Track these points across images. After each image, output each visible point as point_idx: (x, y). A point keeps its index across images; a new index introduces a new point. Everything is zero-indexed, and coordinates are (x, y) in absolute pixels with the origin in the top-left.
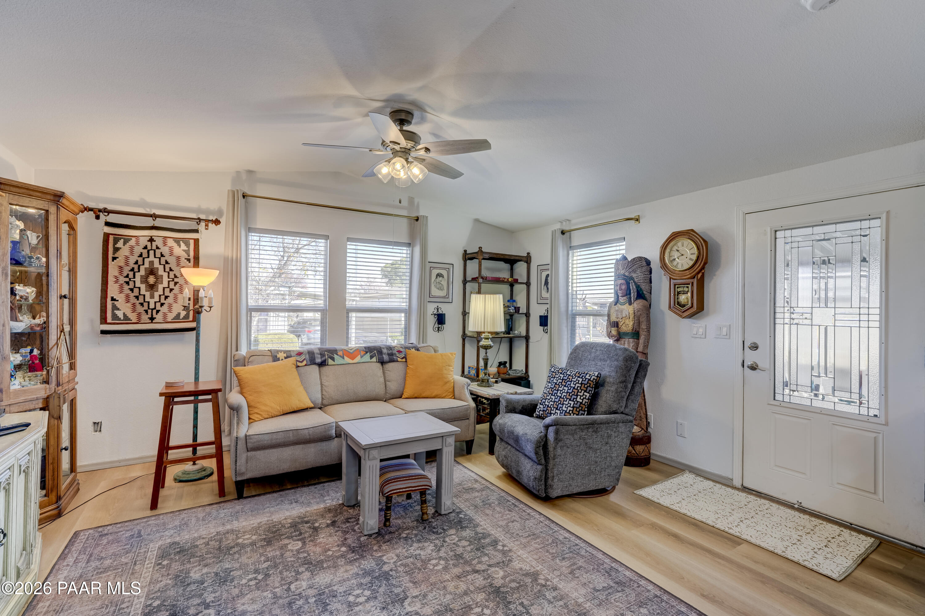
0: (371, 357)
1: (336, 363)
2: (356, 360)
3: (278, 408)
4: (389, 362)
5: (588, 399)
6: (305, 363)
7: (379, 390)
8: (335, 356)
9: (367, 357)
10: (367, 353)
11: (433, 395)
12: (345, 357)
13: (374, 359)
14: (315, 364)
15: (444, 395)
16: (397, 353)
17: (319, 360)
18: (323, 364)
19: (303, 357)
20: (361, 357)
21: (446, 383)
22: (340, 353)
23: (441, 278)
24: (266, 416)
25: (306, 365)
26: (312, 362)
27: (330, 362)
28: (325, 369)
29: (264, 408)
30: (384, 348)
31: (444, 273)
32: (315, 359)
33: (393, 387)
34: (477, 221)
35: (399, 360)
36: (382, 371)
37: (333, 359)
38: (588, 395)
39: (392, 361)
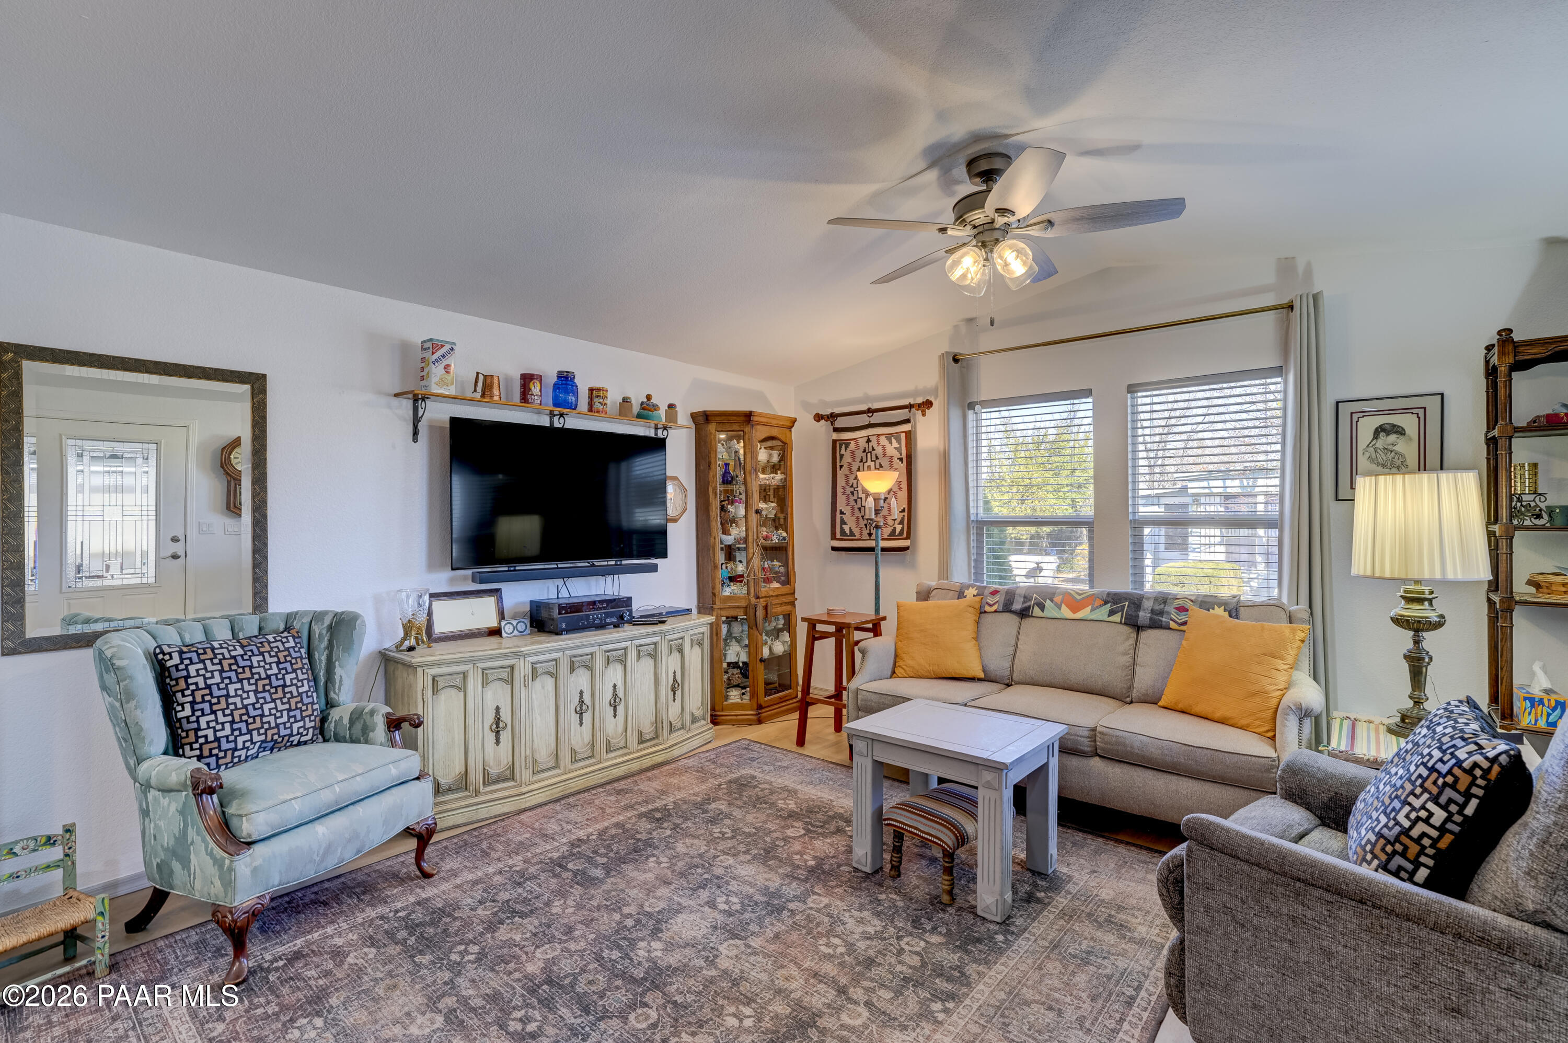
0: (1112, 613)
1: (1047, 613)
2: (1079, 615)
3: (928, 667)
4: (1150, 627)
6: (995, 607)
7: (1114, 677)
8: (1048, 603)
9: (1102, 613)
10: (1106, 603)
11: (1217, 715)
12: (1063, 606)
13: (1117, 618)
14: (1010, 611)
15: (1244, 722)
16: (1173, 611)
17: (1017, 606)
18: (1024, 614)
19: (997, 598)
20: (1092, 610)
21: (1254, 694)
22: (1058, 599)
23: (1393, 438)
24: (911, 674)
25: (996, 611)
26: (1007, 608)
27: (1037, 611)
28: (1027, 622)
29: (910, 662)
30: (1148, 599)
31: (1409, 423)
32: (1012, 603)
33: (1144, 679)
35: (1172, 625)
36: (1132, 641)
37: (1042, 608)
39: (1155, 625)
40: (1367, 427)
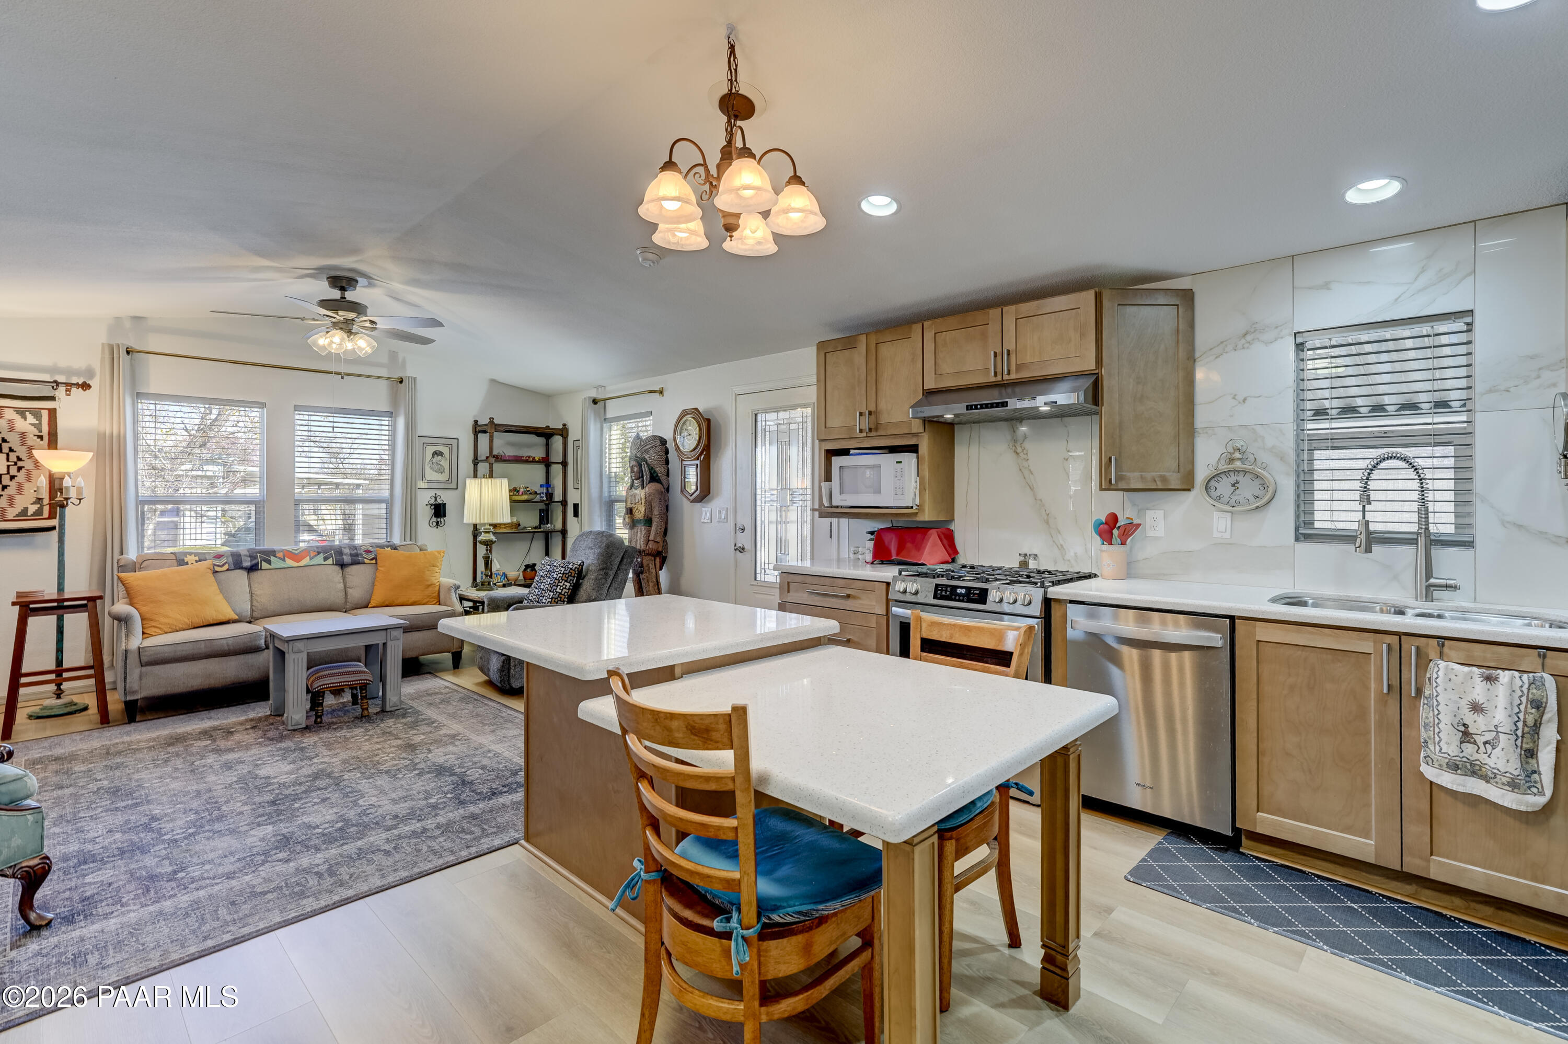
0: (325, 559)
1: (273, 566)
2: (303, 563)
3: (186, 620)
4: (352, 564)
5: (569, 589)
6: (226, 567)
7: (338, 598)
8: (272, 558)
9: (319, 559)
10: (319, 553)
11: (411, 601)
12: (287, 559)
13: (330, 561)
14: (242, 568)
15: (424, 601)
16: (364, 553)
17: (247, 563)
18: (253, 569)
19: (224, 560)
20: (311, 559)
21: (428, 586)
22: (280, 555)
23: (440, 457)
24: (167, 630)
25: (228, 570)
26: (237, 564)
27: (265, 565)
28: (256, 575)
29: (163, 620)
30: (345, 548)
31: (445, 450)
32: (241, 562)
33: (356, 594)
34: (493, 381)
35: (366, 561)
36: (341, 575)
37: (269, 562)
38: (568, 585)
39: (355, 563)
40: (430, 450)
